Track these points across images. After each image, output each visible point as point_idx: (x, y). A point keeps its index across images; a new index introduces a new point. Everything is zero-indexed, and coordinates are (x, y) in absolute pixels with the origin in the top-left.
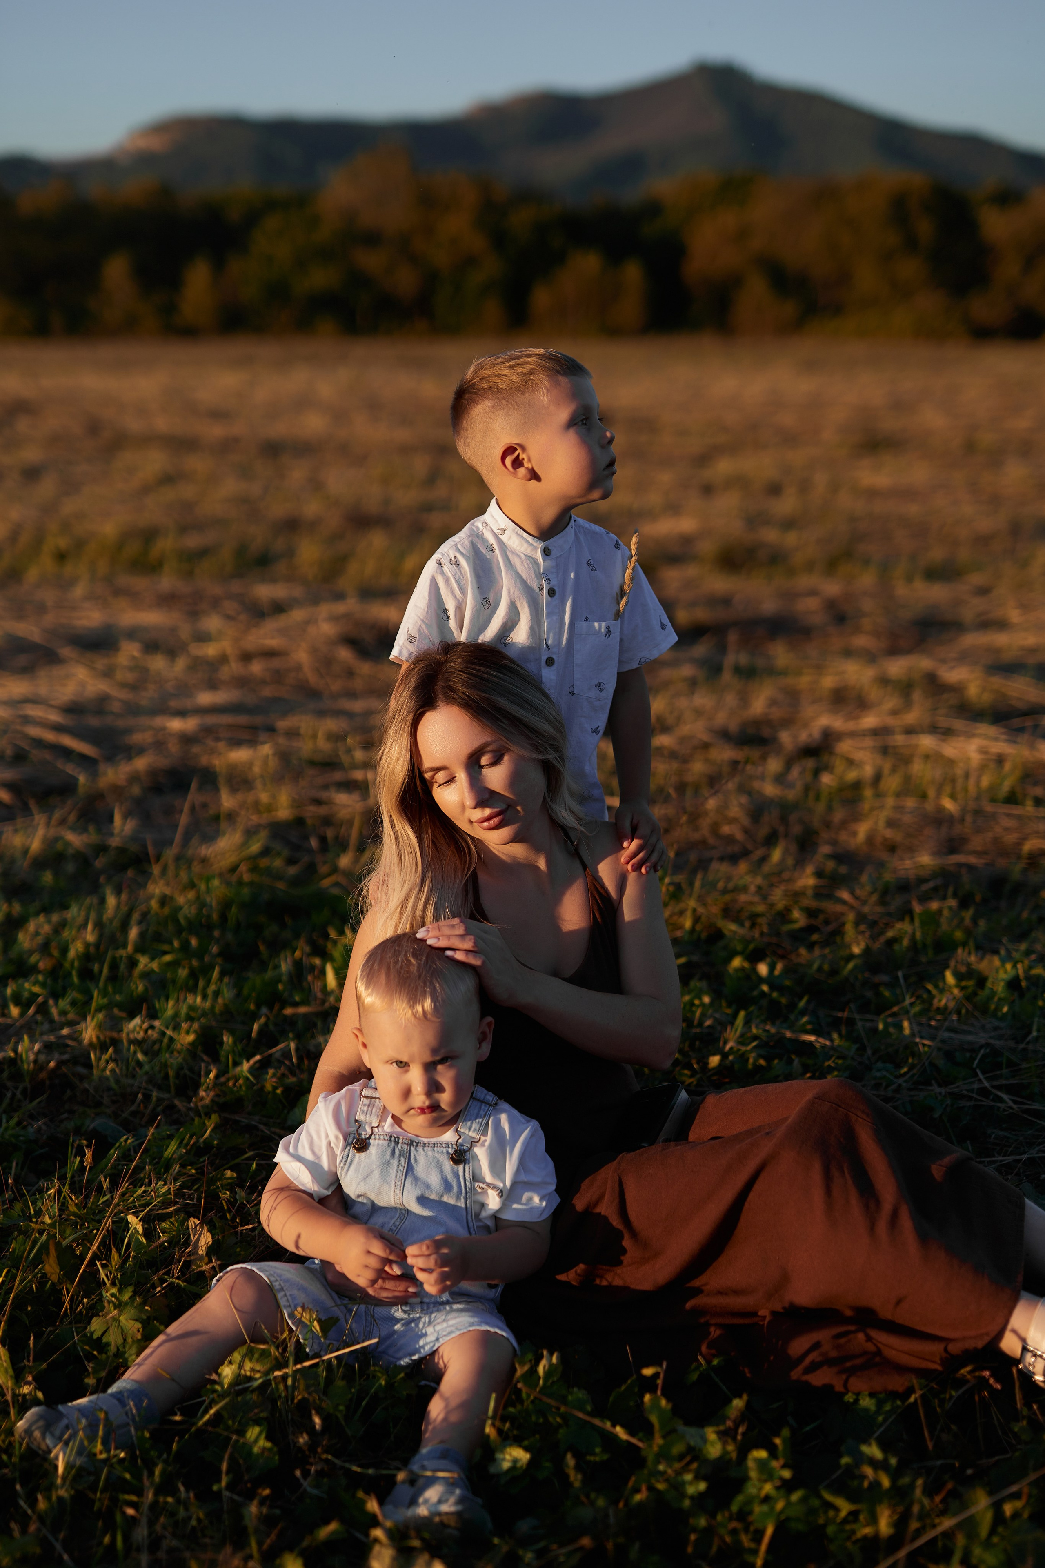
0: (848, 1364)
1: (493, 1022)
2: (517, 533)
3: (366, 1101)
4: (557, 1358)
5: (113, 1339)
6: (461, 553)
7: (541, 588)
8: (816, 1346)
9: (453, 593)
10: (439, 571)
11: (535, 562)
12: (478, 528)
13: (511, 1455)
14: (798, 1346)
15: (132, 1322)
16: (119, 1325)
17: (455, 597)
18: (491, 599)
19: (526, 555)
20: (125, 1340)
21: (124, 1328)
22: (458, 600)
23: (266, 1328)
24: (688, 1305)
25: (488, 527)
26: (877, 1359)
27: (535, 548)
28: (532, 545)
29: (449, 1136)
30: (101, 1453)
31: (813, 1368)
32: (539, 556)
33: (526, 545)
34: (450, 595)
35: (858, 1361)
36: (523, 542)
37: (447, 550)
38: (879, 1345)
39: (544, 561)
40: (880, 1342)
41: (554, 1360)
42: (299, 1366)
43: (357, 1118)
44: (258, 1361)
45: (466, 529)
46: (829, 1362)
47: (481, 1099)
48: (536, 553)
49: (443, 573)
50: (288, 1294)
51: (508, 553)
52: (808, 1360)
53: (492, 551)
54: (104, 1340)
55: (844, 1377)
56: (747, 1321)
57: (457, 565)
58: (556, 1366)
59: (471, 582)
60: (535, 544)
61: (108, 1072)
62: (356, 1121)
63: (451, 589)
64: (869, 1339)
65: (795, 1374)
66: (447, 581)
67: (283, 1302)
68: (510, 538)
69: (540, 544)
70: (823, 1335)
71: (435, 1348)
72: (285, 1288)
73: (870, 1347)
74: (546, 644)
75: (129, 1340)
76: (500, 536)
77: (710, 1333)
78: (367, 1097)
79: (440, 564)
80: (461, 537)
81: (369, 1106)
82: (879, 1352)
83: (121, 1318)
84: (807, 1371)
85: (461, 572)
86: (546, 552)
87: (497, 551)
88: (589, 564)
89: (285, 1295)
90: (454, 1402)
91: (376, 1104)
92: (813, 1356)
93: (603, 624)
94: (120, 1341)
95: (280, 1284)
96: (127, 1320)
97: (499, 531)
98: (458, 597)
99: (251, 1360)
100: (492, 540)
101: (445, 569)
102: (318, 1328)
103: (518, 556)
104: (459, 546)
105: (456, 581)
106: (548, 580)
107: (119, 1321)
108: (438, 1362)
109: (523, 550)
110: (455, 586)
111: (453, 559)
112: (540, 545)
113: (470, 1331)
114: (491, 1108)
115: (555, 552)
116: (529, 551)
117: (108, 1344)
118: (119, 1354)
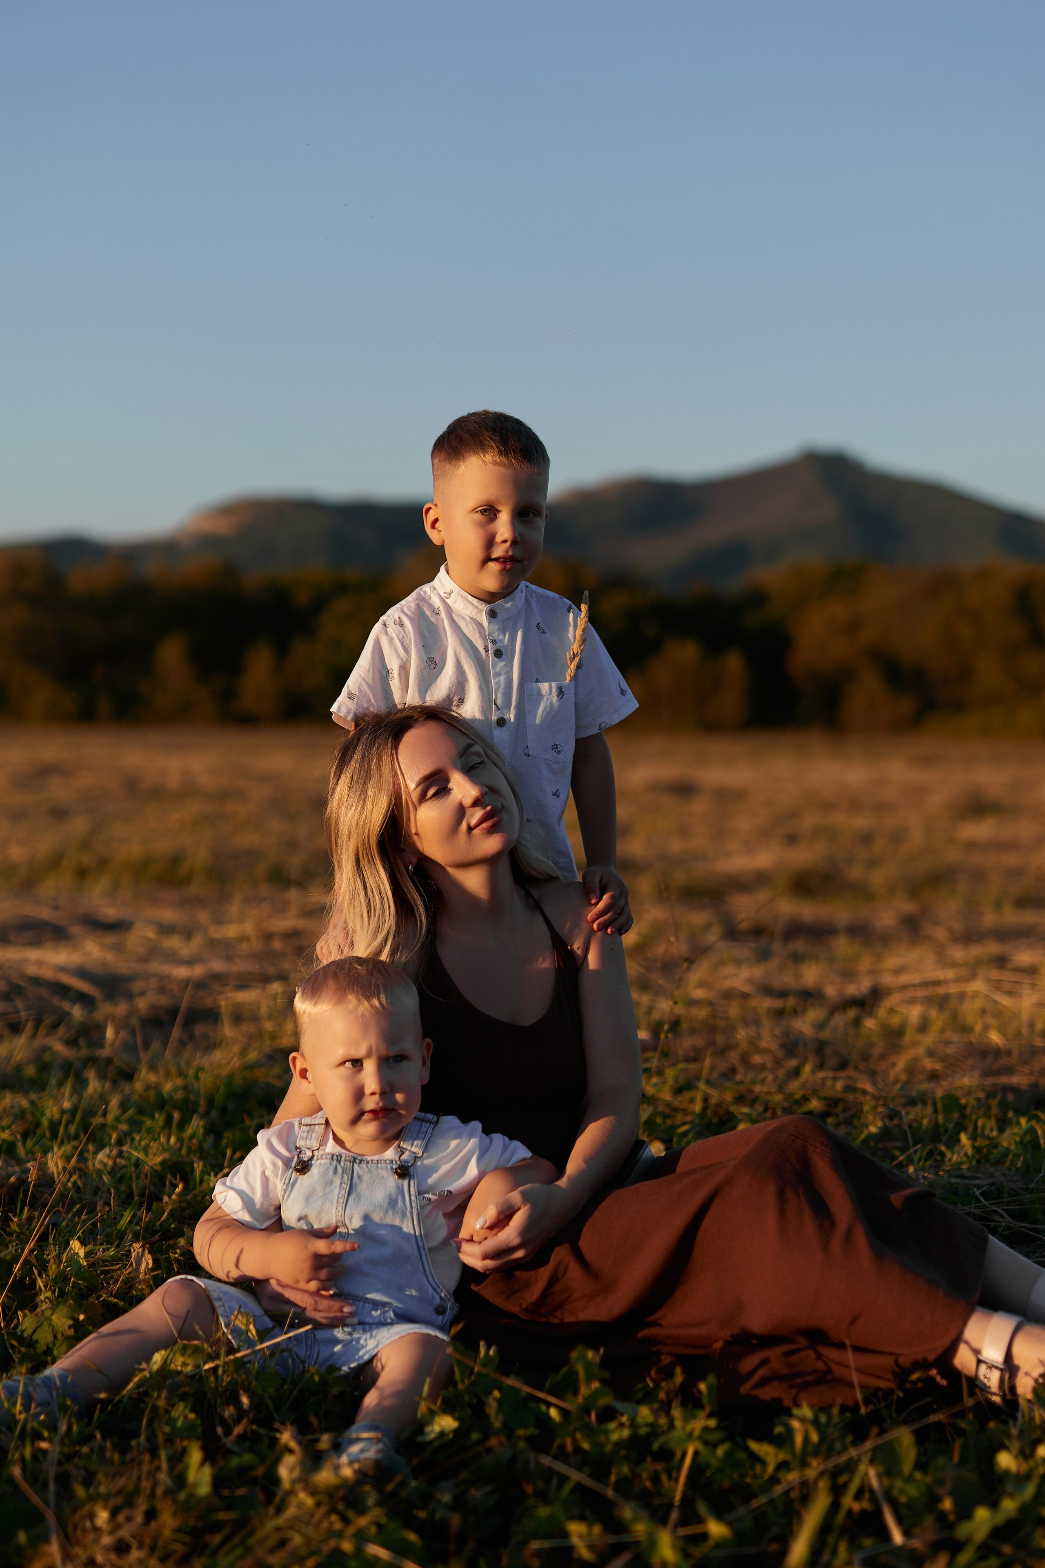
0: (799, 1381)
1: (432, 1044)
2: (462, 596)
3: (305, 1128)
4: (494, 1352)
5: (44, 1338)
6: (405, 614)
7: (486, 649)
8: (765, 1362)
9: (396, 652)
10: (383, 631)
11: (480, 625)
12: (425, 593)
13: (439, 1424)
14: (747, 1364)
15: (64, 1320)
16: (50, 1324)
17: (399, 656)
18: (437, 660)
19: (471, 618)
20: (55, 1337)
21: (55, 1325)
22: (402, 659)
23: (201, 1329)
24: (640, 1334)
25: (435, 592)
26: (829, 1377)
27: (481, 611)
28: (477, 607)
29: (390, 1154)
30: (20, 1413)
31: (764, 1382)
32: (484, 619)
33: (471, 608)
34: (394, 654)
35: (810, 1378)
36: (468, 605)
37: (394, 612)
38: (831, 1364)
39: (489, 623)
40: (829, 1359)
41: (491, 1352)
42: (232, 1357)
43: (298, 1145)
44: (190, 1356)
45: (414, 594)
46: (776, 1377)
47: (422, 1118)
48: (481, 615)
49: (386, 633)
50: (226, 1305)
51: (453, 615)
52: (757, 1377)
53: (438, 614)
54: (35, 1338)
55: (794, 1391)
56: (700, 1352)
57: (402, 625)
58: (492, 1358)
59: (415, 641)
60: (480, 607)
61: (70, 1185)
62: (297, 1148)
63: (395, 648)
64: (819, 1356)
65: (745, 1388)
66: (391, 640)
67: (220, 1311)
68: (455, 601)
69: (486, 606)
70: (774, 1353)
71: (374, 1353)
72: (223, 1300)
73: (821, 1366)
74: (496, 704)
75: (59, 1336)
76: (446, 600)
77: (661, 1361)
78: (307, 1125)
79: (385, 625)
80: (409, 602)
81: (308, 1132)
82: (829, 1370)
83: (53, 1317)
84: (756, 1387)
85: (405, 632)
86: (492, 614)
87: (443, 614)
88: (538, 627)
89: (223, 1305)
90: (388, 1391)
91: (316, 1130)
92: (763, 1372)
93: (554, 685)
94: (50, 1338)
95: (219, 1295)
96: (59, 1319)
97: (446, 595)
98: (401, 656)
99: (183, 1355)
100: (437, 603)
101: (390, 630)
102: (254, 1332)
103: (463, 618)
104: (405, 609)
105: (400, 641)
106: (494, 642)
107: (51, 1320)
108: (376, 1366)
109: (468, 612)
110: (399, 645)
111: (397, 620)
112: (484, 607)
113: (409, 1334)
114: (432, 1126)
115: (500, 615)
116: (474, 615)
117: (37, 1342)
118: (48, 1351)
